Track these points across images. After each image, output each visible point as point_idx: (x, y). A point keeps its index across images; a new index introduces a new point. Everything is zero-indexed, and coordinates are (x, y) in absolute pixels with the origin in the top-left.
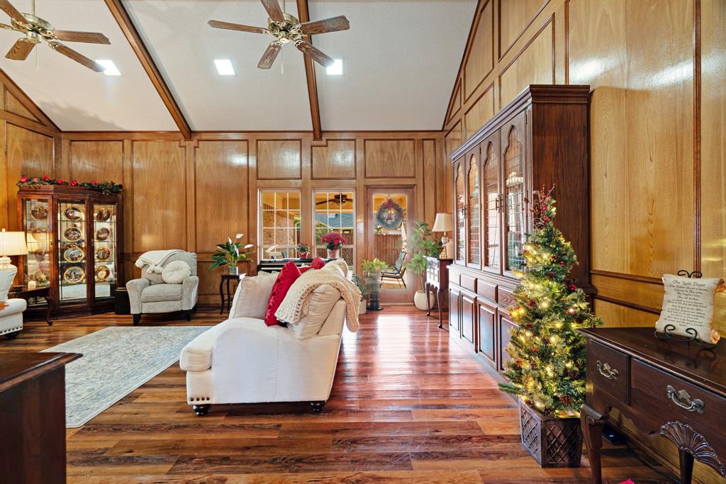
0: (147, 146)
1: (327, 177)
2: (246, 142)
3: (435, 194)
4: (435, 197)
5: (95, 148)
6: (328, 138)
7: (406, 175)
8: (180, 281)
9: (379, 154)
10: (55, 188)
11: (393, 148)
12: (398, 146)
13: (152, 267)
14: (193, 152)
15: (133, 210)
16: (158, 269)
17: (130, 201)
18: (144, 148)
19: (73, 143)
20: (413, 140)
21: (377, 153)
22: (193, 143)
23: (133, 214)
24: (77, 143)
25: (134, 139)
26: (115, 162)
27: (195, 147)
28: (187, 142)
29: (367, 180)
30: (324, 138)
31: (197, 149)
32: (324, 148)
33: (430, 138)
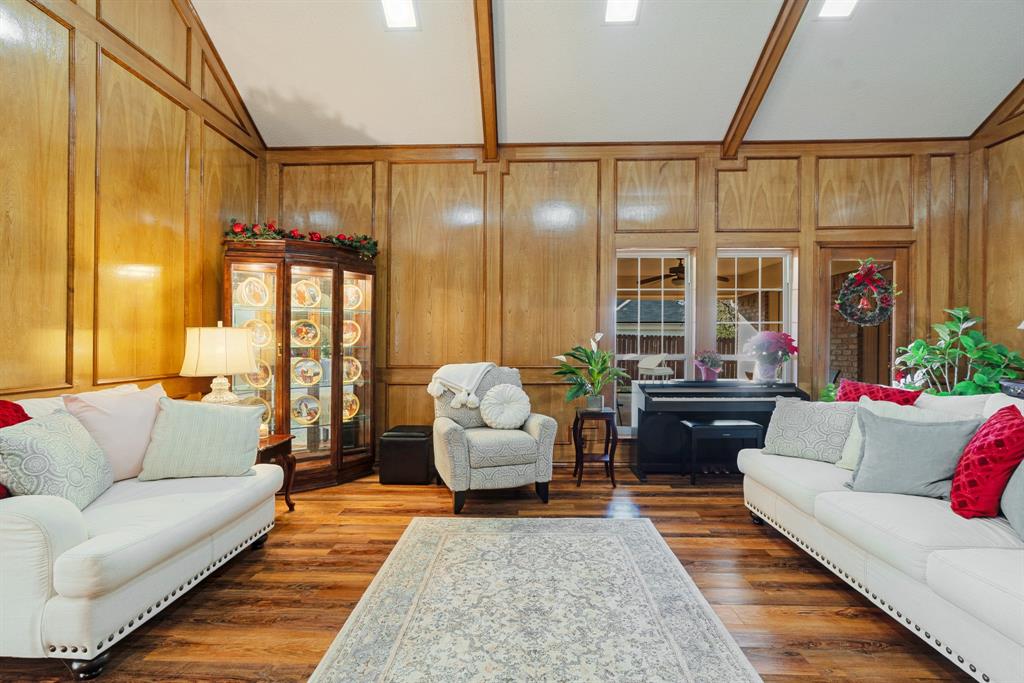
0: (416, 172)
1: (745, 227)
2: (595, 164)
3: (951, 258)
4: (951, 266)
5: (323, 177)
6: (749, 155)
7: (895, 224)
8: (519, 424)
9: (844, 184)
10: (287, 245)
11: (871, 173)
12: (881, 168)
13: (461, 397)
14: (499, 183)
15: (389, 289)
16: (473, 400)
17: (385, 273)
18: (410, 177)
19: (286, 169)
20: (910, 156)
21: (840, 182)
22: (500, 167)
23: (389, 296)
24: (291, 168)
25: (393, 159)
26: (359, 202)
27: (503, 174)
28: (489, 164)
29: (821, 233)
30: (741, 155)
31: (506, 177)
32: (741, 173)
33: (943, 152)
